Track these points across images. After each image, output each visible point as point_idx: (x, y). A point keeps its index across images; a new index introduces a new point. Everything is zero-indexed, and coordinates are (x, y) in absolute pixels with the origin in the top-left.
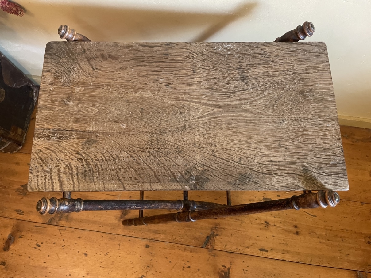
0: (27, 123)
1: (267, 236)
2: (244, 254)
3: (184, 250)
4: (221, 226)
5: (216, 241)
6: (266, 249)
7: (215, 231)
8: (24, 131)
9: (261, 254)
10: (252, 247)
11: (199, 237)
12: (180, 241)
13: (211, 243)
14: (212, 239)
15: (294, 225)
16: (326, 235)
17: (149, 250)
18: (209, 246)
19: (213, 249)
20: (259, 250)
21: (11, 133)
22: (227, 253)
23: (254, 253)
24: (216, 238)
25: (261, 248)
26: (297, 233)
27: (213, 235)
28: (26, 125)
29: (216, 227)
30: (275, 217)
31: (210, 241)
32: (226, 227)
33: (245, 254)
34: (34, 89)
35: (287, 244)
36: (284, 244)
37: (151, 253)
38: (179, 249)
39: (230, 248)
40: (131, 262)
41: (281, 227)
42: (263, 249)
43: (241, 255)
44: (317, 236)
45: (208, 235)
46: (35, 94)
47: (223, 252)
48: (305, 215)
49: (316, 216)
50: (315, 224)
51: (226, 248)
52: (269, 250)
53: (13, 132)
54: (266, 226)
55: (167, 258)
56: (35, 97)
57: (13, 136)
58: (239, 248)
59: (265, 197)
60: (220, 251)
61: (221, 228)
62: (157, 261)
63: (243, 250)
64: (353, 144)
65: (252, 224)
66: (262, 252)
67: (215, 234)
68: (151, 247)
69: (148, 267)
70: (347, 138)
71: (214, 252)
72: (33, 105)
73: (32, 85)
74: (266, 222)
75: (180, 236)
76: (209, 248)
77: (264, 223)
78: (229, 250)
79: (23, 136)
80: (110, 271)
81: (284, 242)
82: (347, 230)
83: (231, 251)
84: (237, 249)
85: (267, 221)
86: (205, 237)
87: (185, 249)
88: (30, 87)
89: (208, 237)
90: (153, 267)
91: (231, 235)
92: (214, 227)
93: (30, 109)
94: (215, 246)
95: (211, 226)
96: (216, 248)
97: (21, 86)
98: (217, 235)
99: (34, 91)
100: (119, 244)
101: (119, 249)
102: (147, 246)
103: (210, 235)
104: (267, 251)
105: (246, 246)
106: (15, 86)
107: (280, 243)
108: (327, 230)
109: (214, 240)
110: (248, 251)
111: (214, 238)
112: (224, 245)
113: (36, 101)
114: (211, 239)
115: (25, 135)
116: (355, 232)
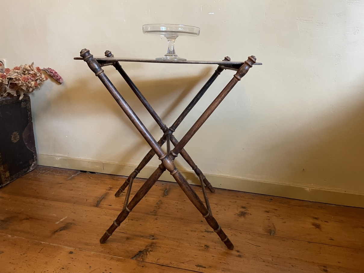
0: (15, 177)
1: (206, 256)
2: (178, 267)
3: (110, 259)
4: (157, 245)
5: (148, 255)
6: (204, 266)
7: (149, 248)
8: (9, 178)
9: (197, 269)
10: (188, 262)
11: (131, 251)
12: (109, 252)
13: (142, 256)
14: (145, 253)
15: (236, 250)
16: (272, 260)
17: (72, 255)
18: (139, 258)
19: (143, 261)
20: (196, 266)
21: (2, 167)
22: (158, 265)
23: (189, 267)
24: (149, 253)
25: (198, 265)
26: (240, 256)
27: (146, 250)
28: (14, 177)
29: (151, 245)
30: (216, 243)
31: (142, 254)
32: (162, 246)
33: (180, 267)
34: (35, 161)
35: (228, 264)
36: (225, 263)
37: (73, 258)
38: (105, 258)
39: (163, 262)
40: (46, 263)
41: (222, 250)
42: (201, 266)
43: (174, 268)
44: (263, 260)
45: (142, 250)
46: (34, 165)
47: (154, 264)
48: (248, 244)
49: (260, 246)
50: (259, 252)
51: (158, 261)
52: (206, 267)
53: (4, 169)
54: (206, 248)
55: (87, 264)
56: (32, 167)
57: (2, 171)
58: (173, 262)
59: (207, 230)
60: (151, 264)
61: (157, 246)
62: (75, 265)
63: (178, 265)
64: (290, 207)
65: (190, 245)
66: (198, 267)
67: (149, 250)
68: (74, 253)
69: (63, 268)
70: (283, 204)
71: (143, 263)
72: (27, 171)
73: (36, 157)
74: (205, 246)
75: (110, 249)
76: (139, 260)
77: (204, 246)
78: (161, 263)
79: (7, 181)
80: (18, 268)
81: (225, 262)
82: (296, 259)
83: (163, 264)
84: (170, 263)
85: (207, 245)
86: (138, 250)
87: (112, 258)
88: (34, 156)
89: (140, 252)
90: (68, 269)
91: (167, 252)
92: (149, 245)
93: (24, 170)
94: (146, 259)
95: (147, 244)
96: (147, 260)
97: (29, 149)
98: (152, 251)
99: (34, 163)
100: (42, 248)
101: (39, 252)
102: (71, 253)
103: (143, 251)
104: (205, 268)
105: (182, 262)
106: (26, 144)
107: (221, 263)
108: (273, 257)
109: (147, 254)
110: (183, 266)
111: (147, 253)
112: (157, 259)
113: (30, 170)
114: (143, 253)
115: (8, 182)
116: (306, 261)
